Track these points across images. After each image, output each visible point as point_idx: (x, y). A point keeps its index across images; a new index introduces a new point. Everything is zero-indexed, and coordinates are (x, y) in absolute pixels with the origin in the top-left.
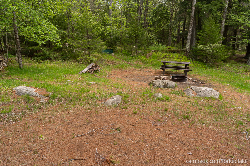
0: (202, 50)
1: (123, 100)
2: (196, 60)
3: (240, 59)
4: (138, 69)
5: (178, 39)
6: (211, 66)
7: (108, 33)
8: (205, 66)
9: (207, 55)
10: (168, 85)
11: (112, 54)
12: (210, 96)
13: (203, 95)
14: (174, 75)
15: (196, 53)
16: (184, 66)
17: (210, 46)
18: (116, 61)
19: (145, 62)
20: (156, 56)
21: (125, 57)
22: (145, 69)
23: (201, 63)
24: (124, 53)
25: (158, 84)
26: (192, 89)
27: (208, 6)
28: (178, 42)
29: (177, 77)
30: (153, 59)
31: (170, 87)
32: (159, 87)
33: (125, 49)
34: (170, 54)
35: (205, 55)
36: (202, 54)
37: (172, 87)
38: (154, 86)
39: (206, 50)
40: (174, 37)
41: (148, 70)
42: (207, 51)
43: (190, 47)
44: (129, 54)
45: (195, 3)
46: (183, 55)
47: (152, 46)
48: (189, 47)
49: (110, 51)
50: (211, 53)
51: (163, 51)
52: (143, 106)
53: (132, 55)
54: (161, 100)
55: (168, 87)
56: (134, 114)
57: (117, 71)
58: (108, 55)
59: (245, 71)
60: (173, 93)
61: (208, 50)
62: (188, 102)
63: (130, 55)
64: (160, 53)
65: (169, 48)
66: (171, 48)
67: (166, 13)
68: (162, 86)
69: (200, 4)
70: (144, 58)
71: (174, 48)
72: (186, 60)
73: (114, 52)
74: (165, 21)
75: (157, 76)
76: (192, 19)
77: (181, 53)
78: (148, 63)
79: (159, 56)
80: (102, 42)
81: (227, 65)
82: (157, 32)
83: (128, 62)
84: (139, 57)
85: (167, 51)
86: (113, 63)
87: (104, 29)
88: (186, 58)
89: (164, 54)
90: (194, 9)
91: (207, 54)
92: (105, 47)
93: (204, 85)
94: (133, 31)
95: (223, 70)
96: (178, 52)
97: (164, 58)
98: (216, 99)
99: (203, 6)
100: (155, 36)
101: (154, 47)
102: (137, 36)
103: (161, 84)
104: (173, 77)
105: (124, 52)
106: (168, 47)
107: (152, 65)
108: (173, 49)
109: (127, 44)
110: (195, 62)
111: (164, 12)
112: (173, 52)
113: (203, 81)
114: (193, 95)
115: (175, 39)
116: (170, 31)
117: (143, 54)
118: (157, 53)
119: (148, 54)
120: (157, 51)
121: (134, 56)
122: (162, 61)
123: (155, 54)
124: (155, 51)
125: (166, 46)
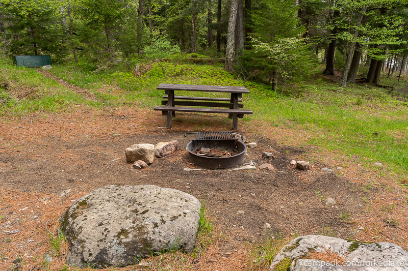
0: (264, 55)
2: (250, 80)
5: (209, 42)
6: (287, 94)
8: (271, 92)
9: (275, 66)
10: (157, 237)
11: (44, 67)
15: (249, 64)
16: (227, 97)
20: (161, 72)
23: (261, 87)
28: (210, 45)
30: (152, 80)
34: (194, 66)
35: (271, 66)
36: (264, 64)
39: (275, 55)
40: (202, 36)
42: (276, 57)
43: (235, 49)
44: (90, 66)
46: (220, 69)
47: (148, 48)
48: (232, 51)
49: (43, 62)
50: (285, 62)
51: (177, 61)
53: (97, 70)
61: (279, 53)
63: (93, 69)
64: (171, 65)
65: (193, 56)
66: (196, 56)
70: (128, 77)
71: (202, 56)
72: (228, 79)
75: (135, 148)
77: (217, 66)
84: (116, 73)
85: (186, 61)
88: (229, 75)
89: (179, 67)
91: (275, 63)
96: (210, 62)
97: (178, 75)
101: (152, 50)
102: (108, 19)
104: (195, 143)
106: (190, 55)
108: (201, 58)
109: (82, 41)
110: (248, 84)
112: (200, 62)
115: (205, 41)
116: (194, 22)
117: (129, 68)
118: (164, 65)
119: (138, 65)
120: (166, 61)
121: (102, 71)
122: (162, 85)
123: (158, 68)
124: (162, 61)
125: (188, 53)
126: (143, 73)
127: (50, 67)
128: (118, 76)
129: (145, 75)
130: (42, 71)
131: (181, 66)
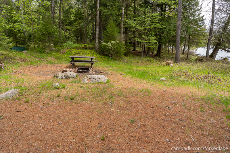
0: (105, 46)
1: (19, 92)
2: (104, 55)
3: (139, 53)
4: (49, 65)
5: (93, 38)
6: (114, 59)
7: (18, 31)
8: (109, 59)
10: (70, 76)
11: (24, 51)
12: (100, 81)
13: (95, 81)
14: (80, 68)
17: (110, 43)
18: (28, 58)
19: (59, 58)
20: (70, 53)
21: (39, 54)
22: (57, 65)
23: (107, 57)
24: (37, 51)
25: (61, 76)
26: (87, 77)
27: (108, 11)
29: (82, 69)
30: (67, 56)
31: (71, 78)
32: (62, 78)
33: (38, 47)
34: (84, 50)
35: (109, 50)
36: (106, 49)
37: (74, 78)
38: (57, 78)
41: (60, 65)
42: (109, 48)
43: (99, 44)
44: (42, 51)
45: (99, 7)
46: (93, 51)
47: (65, 44)
48: (97, 44)
49: (22, 49)
50: (113, 49)
51: (77, 48)
52: (38, 95)
53: (46, 52)
54: (58, 89)
55: (70, 78)
56: (26, 102)
57: (26, 68)
58: (19, 53)
59: (137, 61)
60: (72, 82)
61: (110, 46)
62: (82, 87)
63: (44, 52)
64: (74, 50)
65: (85, 46)
66: (86, 46)
67: (80, 14)
68: (65, 77)
69: (102, 9)
70: (58, 55)
73: (27, 49)
74: (81, 21)
75: (64, 70)
76: (98, 21)
78: (61, 59)
79: (73, 52)
80: (8, 39)
81: (127, 58)
82: (73, 31)
83: (41, 58)
84: (53, 53)
85: (80, 48)
86: (23, 61)
87: (11, 26)
88: (96, 54)
90: (98, 12)
92: (12, 45)
93: (102, 73)
94: (45, 29)
95: (122, 62)
97: (77, 54)
98: (104, 83)
99: (105, 10)
100: (73, 35)
101: (67, 45)
102: (49, 34)
103: (63, 75)
105: (38, 49)
106: (83, 45)
107: (65, 61)
109: (39, 42)
110: (103, 56)
111: (79, 12)
112: (86, 49)
113: (102, 71)
114: (88, 82)
116: (85, 30)
117: (58, 51)
118: (71, 50)
119: (61, 50)
120: (72, 48)
121: (48, 53)
122: (70, 56)
123: (69, 51)
124: (70, 48)
125: (83, 44)
126: (63, 53)
127: (26, 51)
128: (54, 54)
129: (64, 54)
130: (23, 53)
131: (78, 50)
